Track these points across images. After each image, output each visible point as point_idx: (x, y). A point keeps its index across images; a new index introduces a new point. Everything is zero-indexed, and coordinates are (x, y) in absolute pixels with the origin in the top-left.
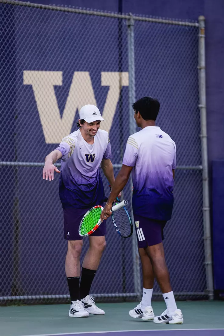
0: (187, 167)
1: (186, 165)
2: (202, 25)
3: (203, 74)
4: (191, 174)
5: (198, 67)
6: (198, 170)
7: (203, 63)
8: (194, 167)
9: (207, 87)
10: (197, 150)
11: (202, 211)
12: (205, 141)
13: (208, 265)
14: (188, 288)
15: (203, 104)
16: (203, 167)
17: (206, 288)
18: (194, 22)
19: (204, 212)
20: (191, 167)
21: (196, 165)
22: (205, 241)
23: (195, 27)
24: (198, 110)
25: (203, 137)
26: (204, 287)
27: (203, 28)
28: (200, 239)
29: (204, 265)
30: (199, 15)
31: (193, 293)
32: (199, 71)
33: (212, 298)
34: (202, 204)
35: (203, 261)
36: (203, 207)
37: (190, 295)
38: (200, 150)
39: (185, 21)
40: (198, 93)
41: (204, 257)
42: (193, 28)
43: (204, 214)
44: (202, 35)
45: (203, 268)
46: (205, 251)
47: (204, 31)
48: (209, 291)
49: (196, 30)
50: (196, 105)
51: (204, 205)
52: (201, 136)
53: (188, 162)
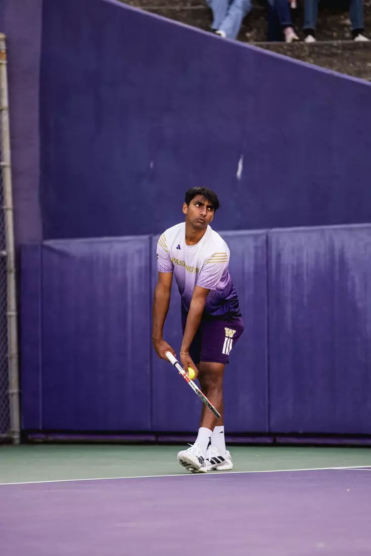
2: (2, 46)
3: (5, 118)
7: (5, 103)
9: (12, 137)
11: (5, 317)
12: (10, 215)
13: (12, 394)
15: (6, 161)
16: (8, 253)
17: (10, 427)
19: (8, 318)
22: (9, 361)
25: (7, 209)
26: (7, 426)
27: (4, 51)
28: (3, 357)
29: (8, 394)
33: (17, 442)
34: (5, 307)
35: (7, 388)
36: (6, 311)
38: (3, 229)
41: (8, 384)
43: (8, 321)
44: (2, 61)
45: (6, 399)
46: (10, 374)
47: (5, 55)
48: (13, 432)
51: (8, 308)
52: (4, 207)
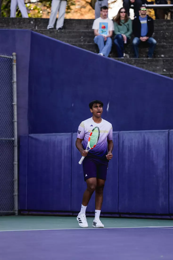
0: (6, 139)
1: (5, 137)
2: (15, 58)
3: (15, 86)
4: (8, 143)
5: (12, 81)
6: (11, 140)
7: (15, 79)
8: (9, 139)
9: (17, 93)
10: (11, 129)
11: (13, 164)
12: (16, 124)
13: (15, 195)
14: (3, 209)
15: (15, 103)
16: (15, 139)
17: (14, 208)
18: (10, 56)
19: (14, 165)
20: (7, 139)
21: (11, 138)
22: (14, 182)
23: (10, 58)
24: (12, 106)
25: (15, 122)
26: (13, 208)
27: (15, 60)
28: (12, 180)
30: (13, 52)
31: (6, 212)
32: (13, 83)
33: (17, 214)
34: (13, 160)
35: (13, 193)
36: (14, 162)
37: (5, 213)
38: (13, 129)
39: (5, 55)
40: (13, 96)
41: (14, 191)
42: (9, 59)
43: (14, 166)
44: (14, 63)
45: (13, 197)
46: (14, 187)
48: (15, 210)
49: (11, 60)
50: (11, 103)
51: (14, 161)
52: (14, 121)
53: (6, 136)
